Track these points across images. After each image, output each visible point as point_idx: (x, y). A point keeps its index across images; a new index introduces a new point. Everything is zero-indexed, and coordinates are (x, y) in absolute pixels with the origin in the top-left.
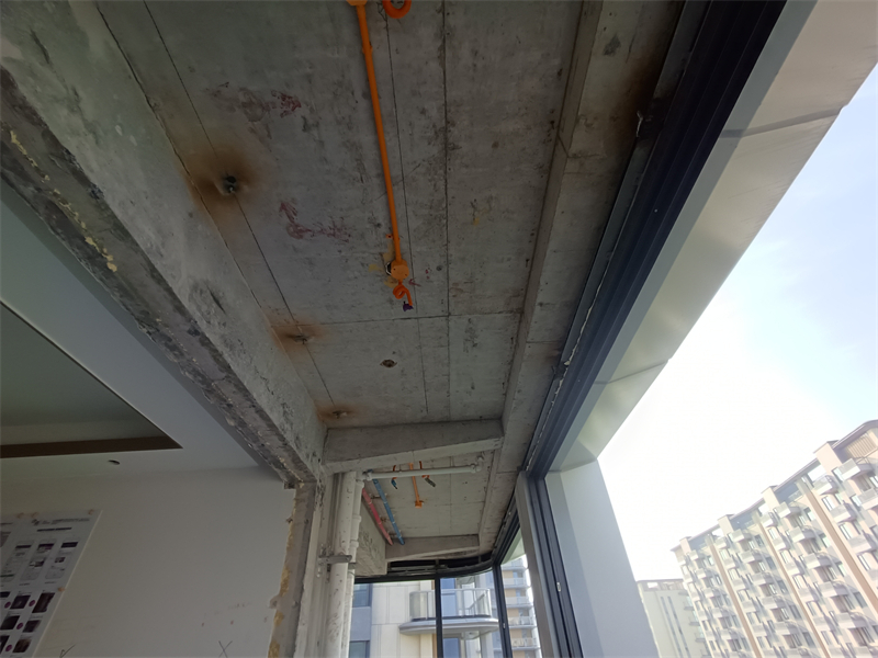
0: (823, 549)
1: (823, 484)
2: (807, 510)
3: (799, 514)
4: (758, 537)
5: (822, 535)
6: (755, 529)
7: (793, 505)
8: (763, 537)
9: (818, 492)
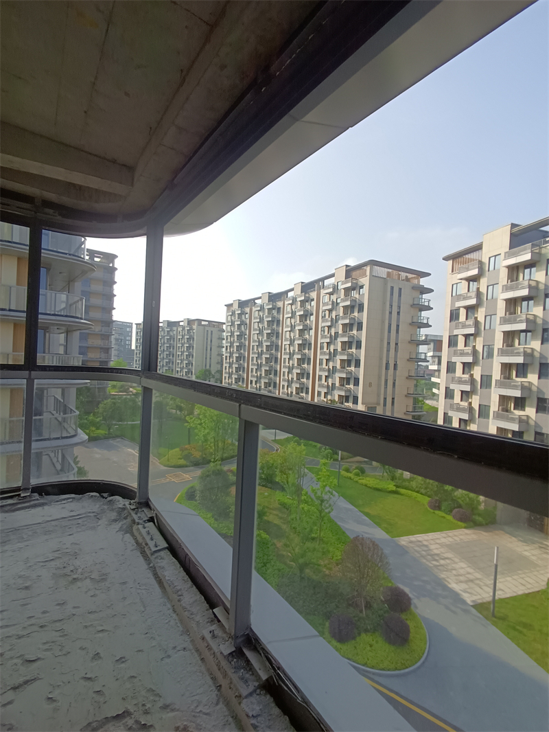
0: (308, 322)
1: (329, 288)
2: (313, 300)
3: (307, 301)
4: (279, 308)
5: (312, 314)
6: (280, 304)
7: (307, 295)
8: (282, 309)
9: (323, 292)
